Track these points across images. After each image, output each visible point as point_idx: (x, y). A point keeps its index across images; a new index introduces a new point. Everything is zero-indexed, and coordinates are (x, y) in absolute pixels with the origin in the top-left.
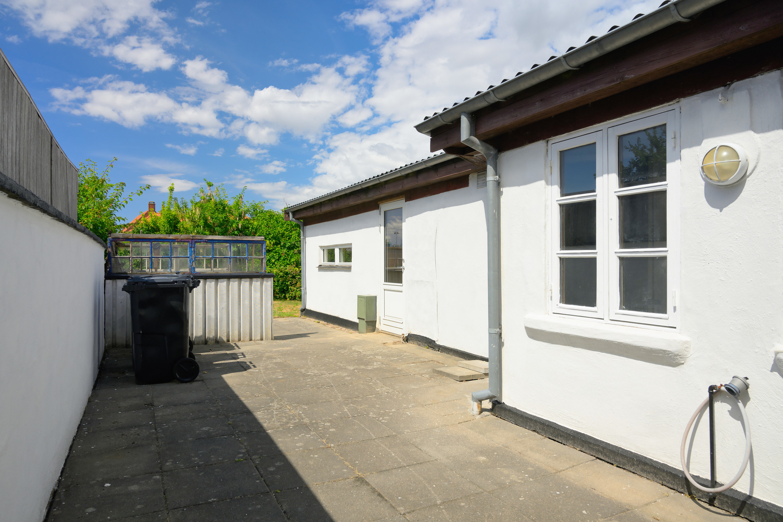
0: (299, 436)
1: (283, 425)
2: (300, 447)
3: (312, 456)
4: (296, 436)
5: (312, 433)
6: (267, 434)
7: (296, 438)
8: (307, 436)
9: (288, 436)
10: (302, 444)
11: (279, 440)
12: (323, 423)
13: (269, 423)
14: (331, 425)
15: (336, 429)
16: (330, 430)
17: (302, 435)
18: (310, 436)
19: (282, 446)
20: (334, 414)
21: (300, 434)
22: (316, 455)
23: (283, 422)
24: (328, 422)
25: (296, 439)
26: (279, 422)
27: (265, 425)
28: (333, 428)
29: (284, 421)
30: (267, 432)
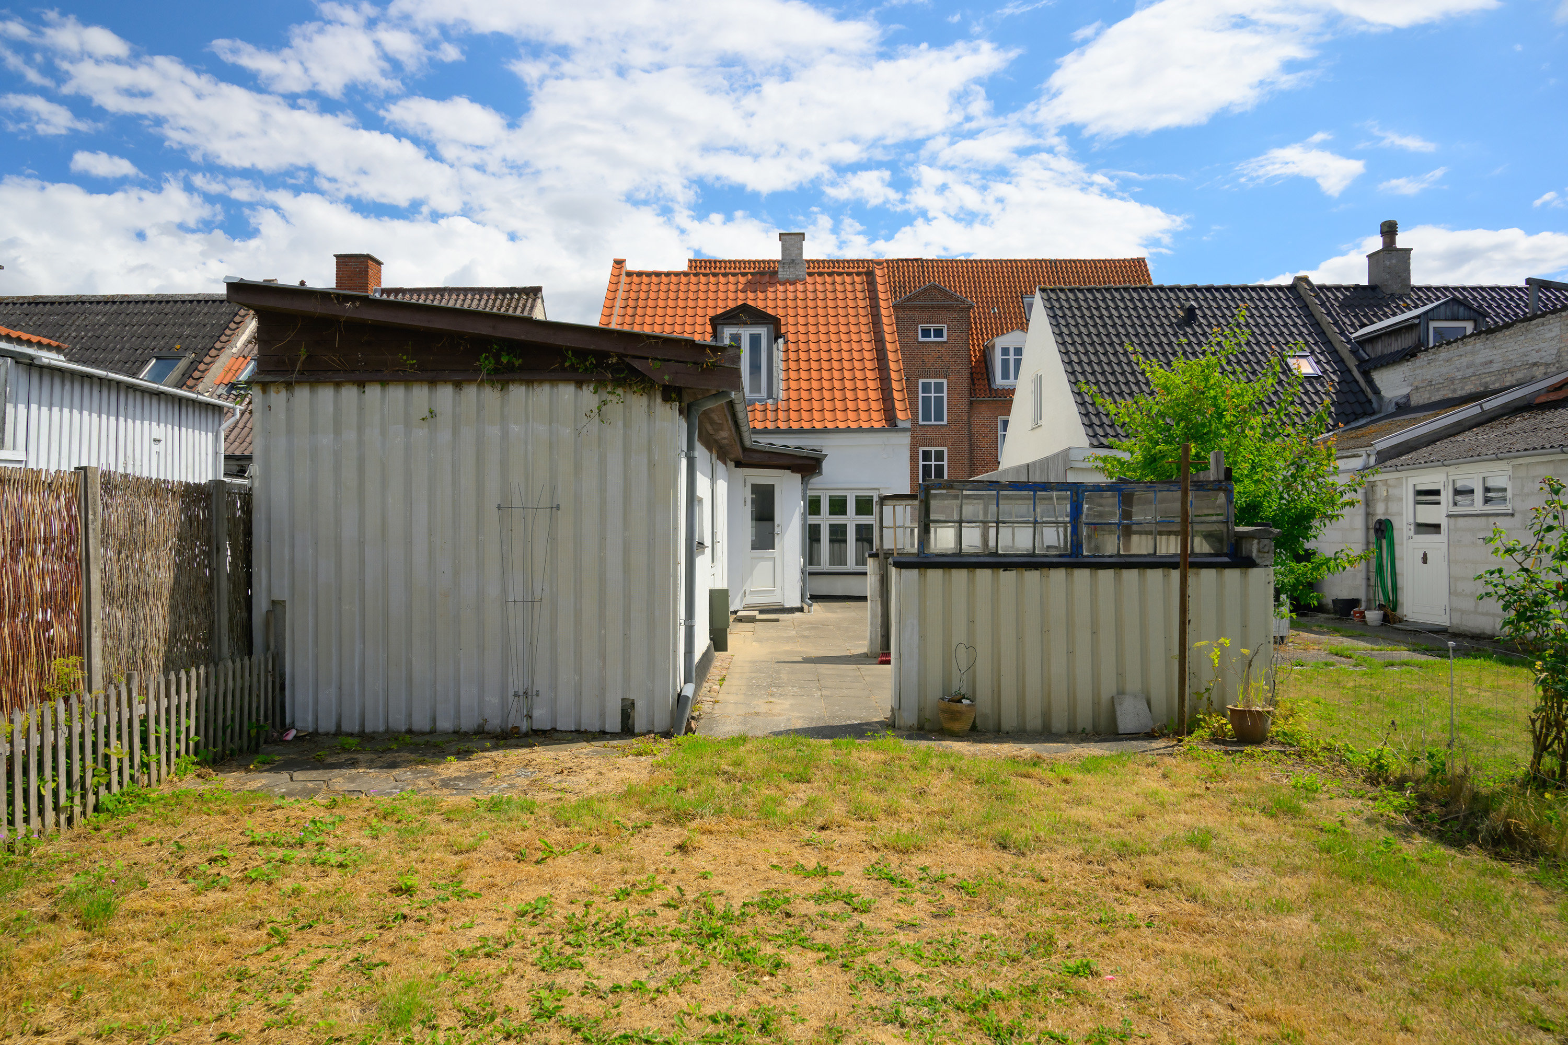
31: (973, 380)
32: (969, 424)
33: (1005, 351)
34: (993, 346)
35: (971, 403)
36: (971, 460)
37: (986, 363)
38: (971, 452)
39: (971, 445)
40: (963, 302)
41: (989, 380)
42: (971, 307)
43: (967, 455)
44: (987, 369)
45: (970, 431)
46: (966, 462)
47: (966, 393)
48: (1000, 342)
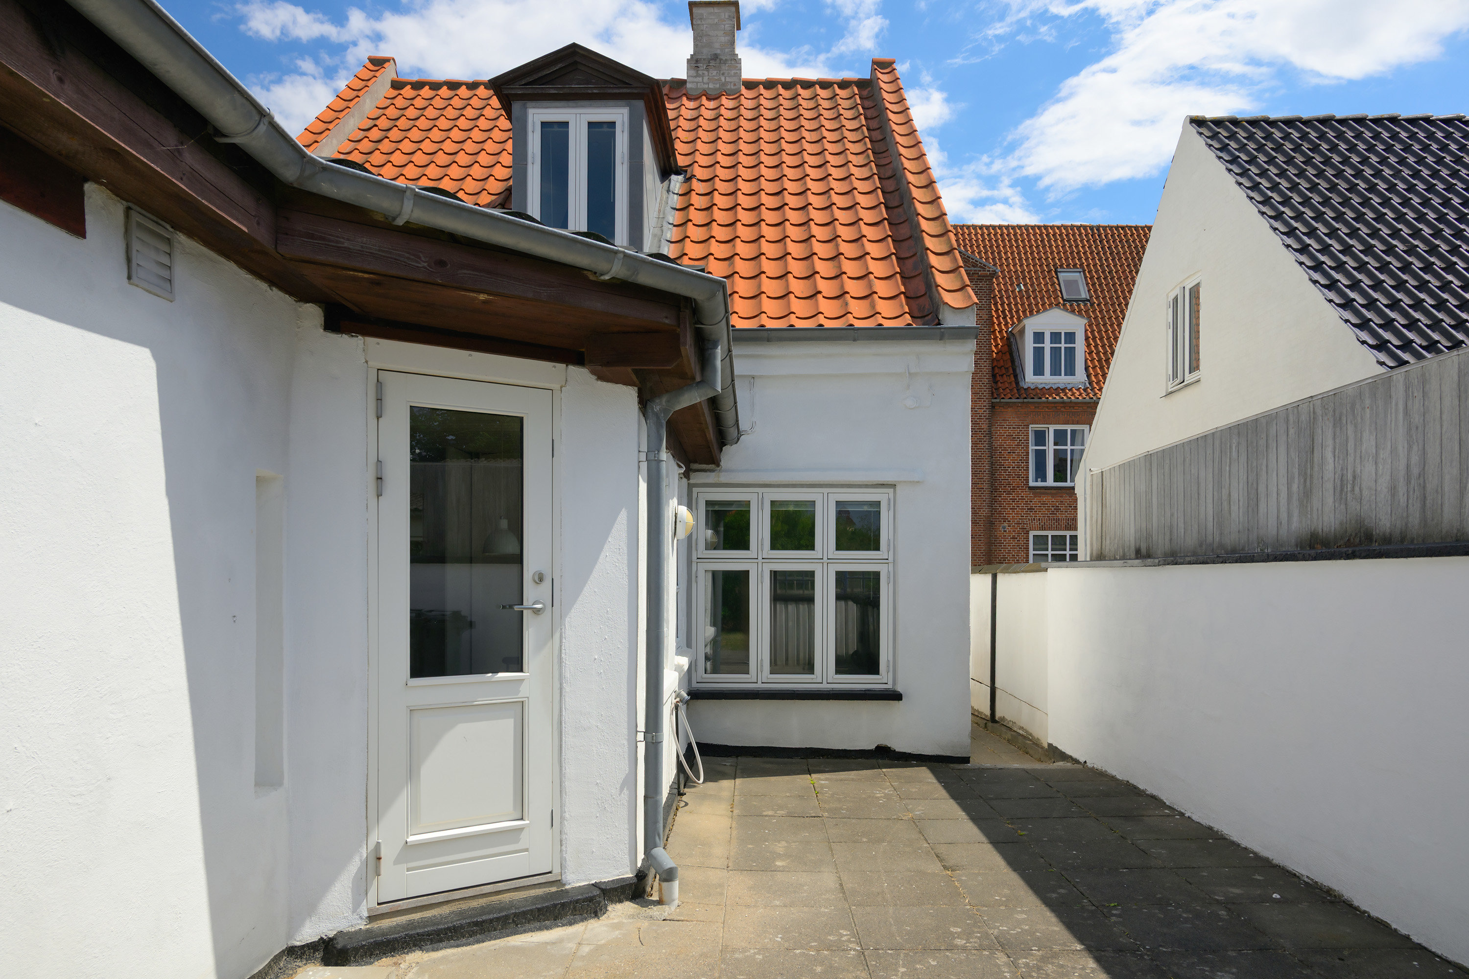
0: (1020, 930)
1: (1052, 957)
2: (1022, 912)
3: (1004, 899)
4: (1026, 931)
5: (996, 932)
6: (1081, 941)
7: (1027, 927)
8: (1005, 928)
9: (1041, 933)
10: (1016, 916)
11: (1056, 929)
12: (968, 944)
13: (1084, 969)
14: (954, 938)
15: (949, 930)
16: (959, 930)
17: (1015, 932)
18: (1001, 928)
19: (1050, 916)
20: (934, 963)
21: (1018, 933)
22: (997, 900)
23: (1052, 963)
24: (956, 947)
25: (1026, 925)
26: (1062, 966)
27: (1092, 964)
28: (952, 933)
29: (1050, 966)
30: (1083, 947)
31: (994, 376)
32: (990, 434)
33: (1039, 337)
34: (1022, 332)
35: (993, 406)
36: (992, 485)
37: (1011, 354)
38: (992, 473)
39: (992, 464)
40: (983, 267)
41: (1016, 376)
42: (994, 274)
43: (986, 477)
44: (1013, 361)
45: (991, 444)
46: (986, 486)
47: (987, 394)
48: (1033, 324)
